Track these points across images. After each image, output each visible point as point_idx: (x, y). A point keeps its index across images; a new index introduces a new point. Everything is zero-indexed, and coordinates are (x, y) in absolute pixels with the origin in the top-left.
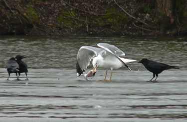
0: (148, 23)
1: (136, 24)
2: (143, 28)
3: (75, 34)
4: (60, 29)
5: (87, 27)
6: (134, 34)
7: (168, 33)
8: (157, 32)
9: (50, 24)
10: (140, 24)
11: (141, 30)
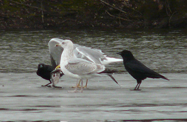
0: (127, 11)
1: (110, 13)
2: (119, 18)
3: (26, 27)
4: (6, 19)
5: (43, 16)
6: (108, 25)
7: (155, 24)
8: (139, 22)
10: (116, 12)
11: (118, 20)
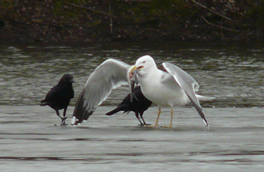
0: (232, 18)
1: (208, 20)
2: (222, 27)
3: (87, 40)
4: (58, 29)
5: (111, 25)
6: (204, 38)
9: (38, 20)
10: (216, 18)
11: (219, 30)
